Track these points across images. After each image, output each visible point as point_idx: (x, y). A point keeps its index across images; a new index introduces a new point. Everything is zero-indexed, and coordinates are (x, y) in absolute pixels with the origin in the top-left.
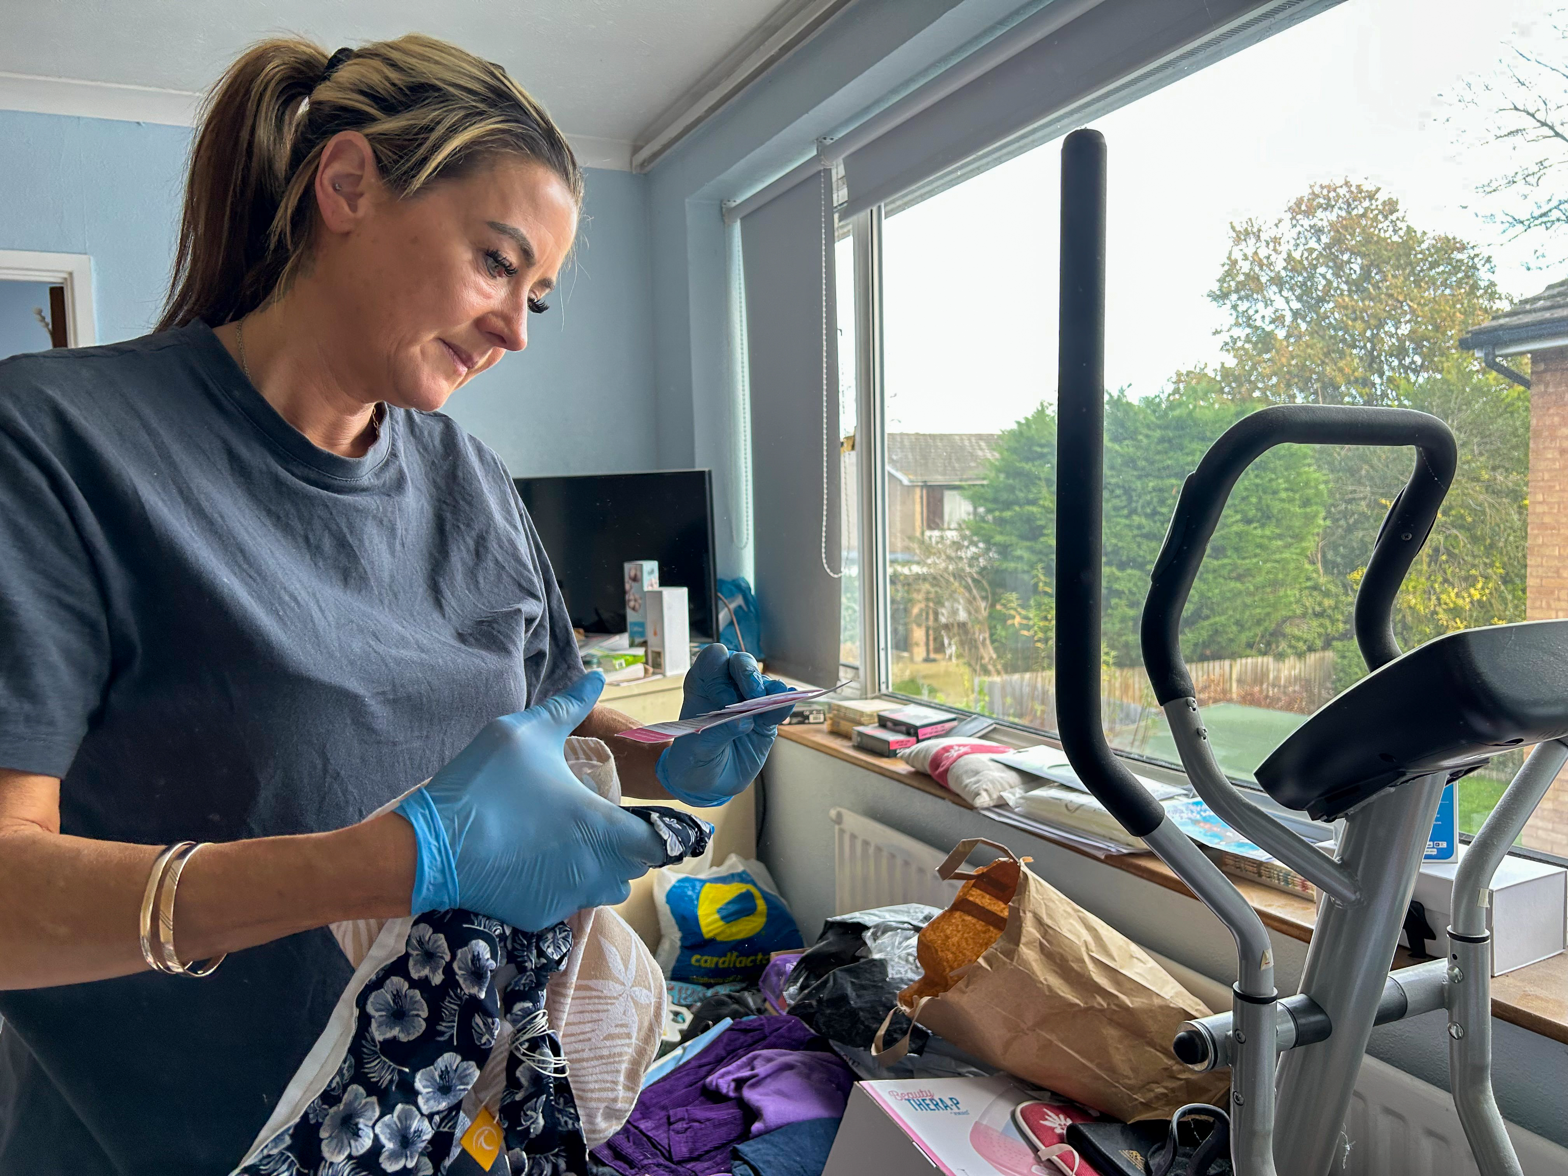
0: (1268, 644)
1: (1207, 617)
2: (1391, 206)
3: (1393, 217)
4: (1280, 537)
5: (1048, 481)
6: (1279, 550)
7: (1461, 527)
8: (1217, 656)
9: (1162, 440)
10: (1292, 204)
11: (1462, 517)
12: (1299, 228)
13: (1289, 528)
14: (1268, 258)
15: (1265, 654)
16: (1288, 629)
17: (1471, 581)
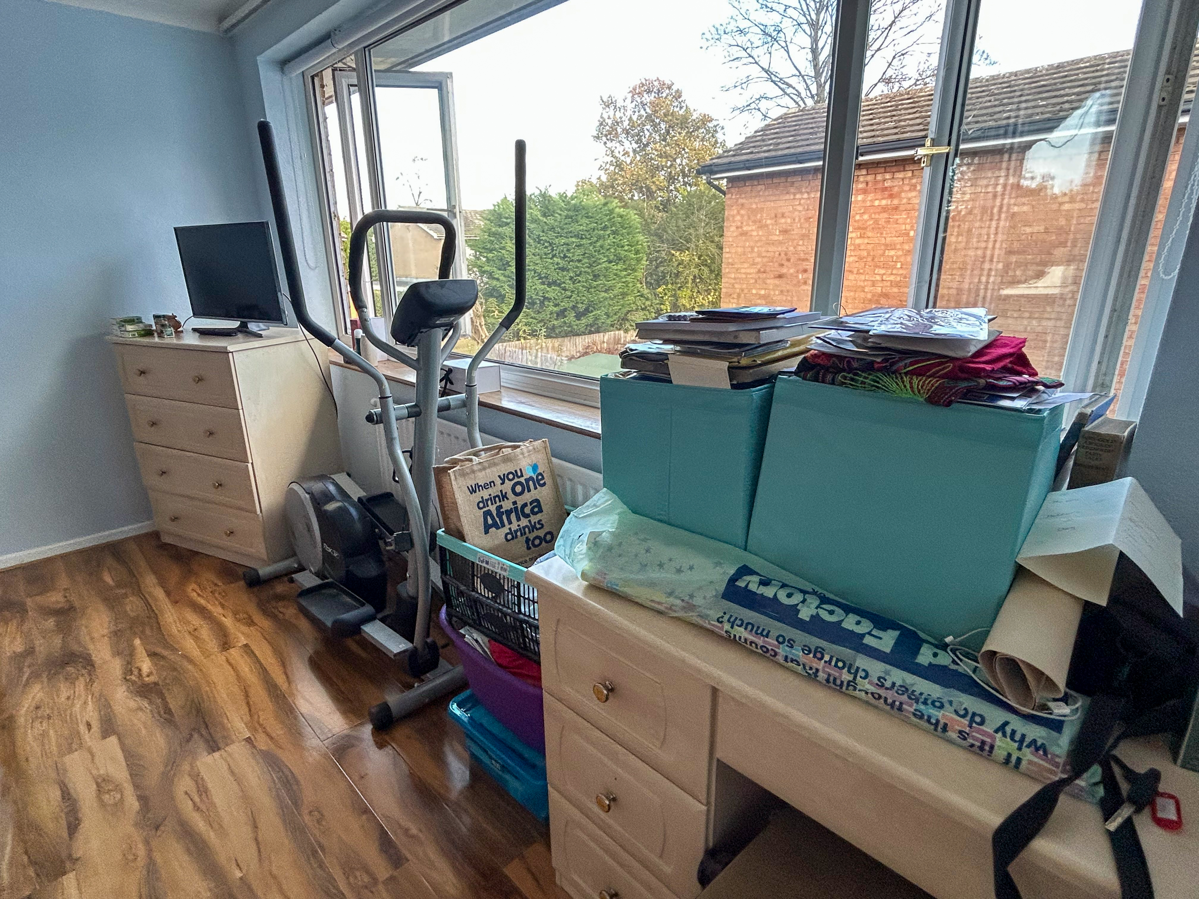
0: (621, 325)
1: (592, 311)
2: (678, 95)
3: (680, 100)
4: (625, 270)
5: (511, 237)
6: (625, 277)
7: (706, 265)
8: (598, 331)
9: (567, 217)
10: (631, 89)
11: (706, 261)
12: (635, 103)
13: (630, 265)
14: (621, 118)
15: (620, 330)
16: (629, 316)
17: (708, 291)
